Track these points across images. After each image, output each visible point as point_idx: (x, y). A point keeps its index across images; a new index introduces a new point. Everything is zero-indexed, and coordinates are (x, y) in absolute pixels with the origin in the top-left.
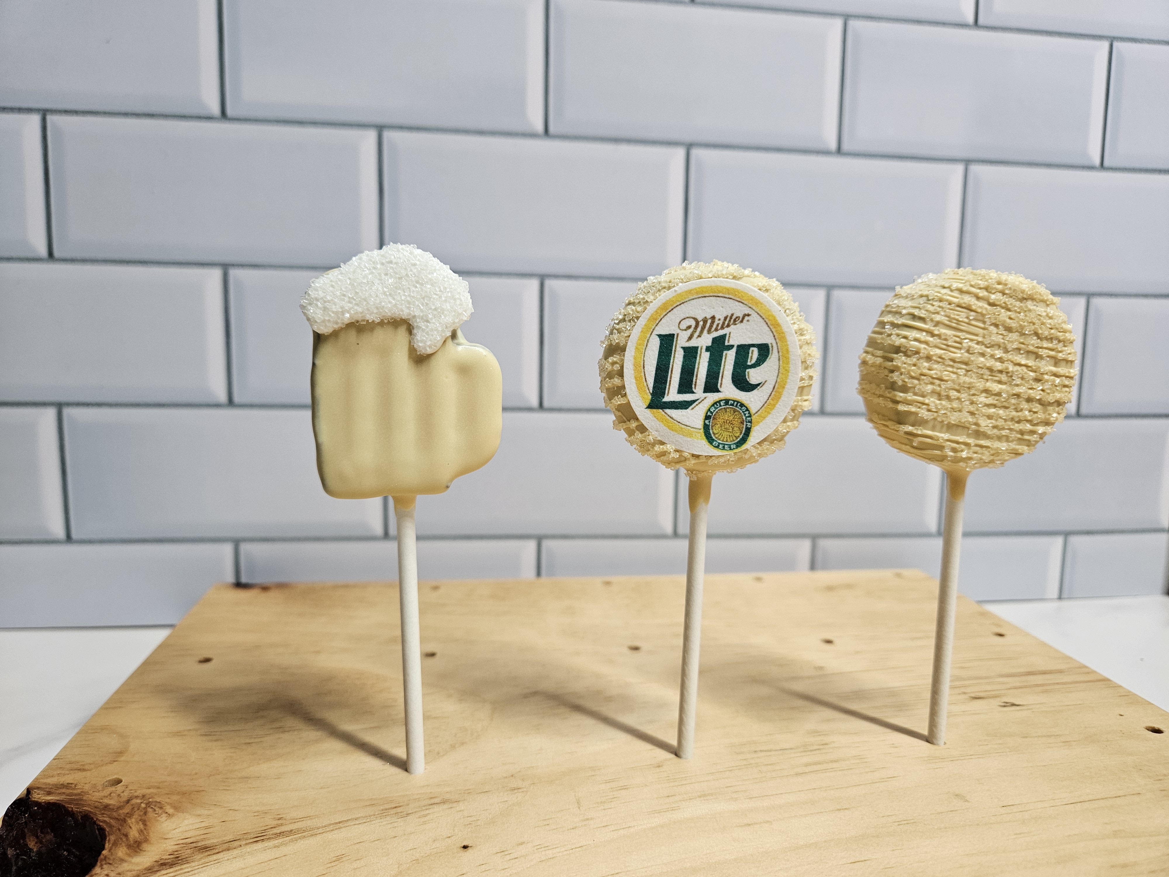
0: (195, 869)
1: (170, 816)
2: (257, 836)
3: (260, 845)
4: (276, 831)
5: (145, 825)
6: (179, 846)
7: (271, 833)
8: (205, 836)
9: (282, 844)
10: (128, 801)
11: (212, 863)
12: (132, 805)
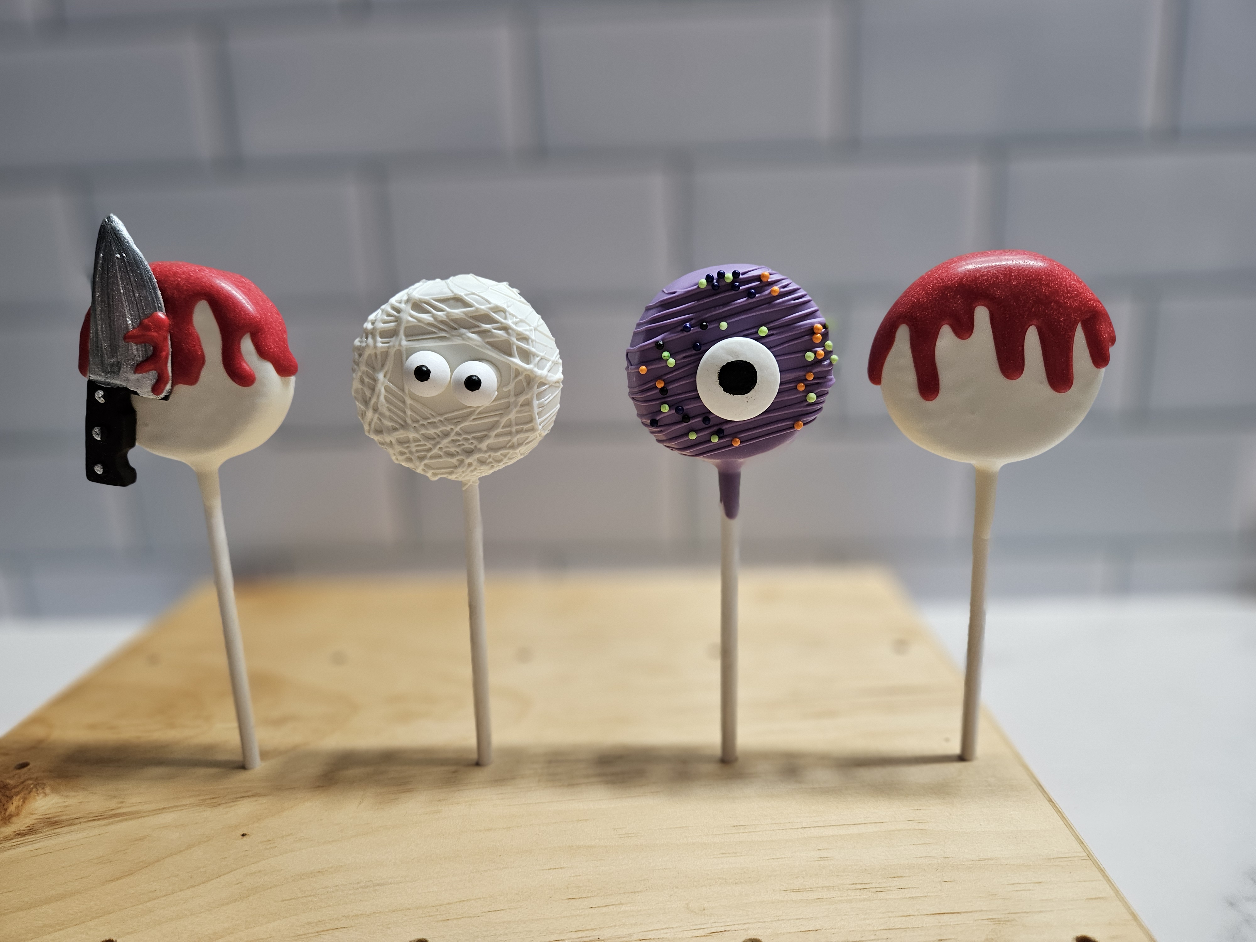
0: (38, 840)
1: (46, 795)
2: (96, 815)
3: (93, 823)
4: (113, 812)
5: (24, 802)
6: (39, 820)
7: (109, 813)
8: (60, 814)
9: (111, 823)
10: (23, 783)
11: (52, 835)
12: (25, 785)
